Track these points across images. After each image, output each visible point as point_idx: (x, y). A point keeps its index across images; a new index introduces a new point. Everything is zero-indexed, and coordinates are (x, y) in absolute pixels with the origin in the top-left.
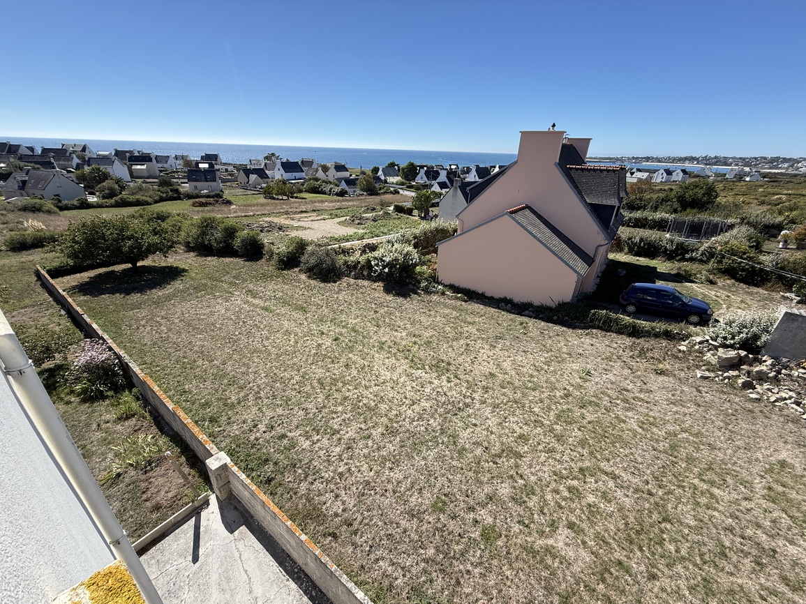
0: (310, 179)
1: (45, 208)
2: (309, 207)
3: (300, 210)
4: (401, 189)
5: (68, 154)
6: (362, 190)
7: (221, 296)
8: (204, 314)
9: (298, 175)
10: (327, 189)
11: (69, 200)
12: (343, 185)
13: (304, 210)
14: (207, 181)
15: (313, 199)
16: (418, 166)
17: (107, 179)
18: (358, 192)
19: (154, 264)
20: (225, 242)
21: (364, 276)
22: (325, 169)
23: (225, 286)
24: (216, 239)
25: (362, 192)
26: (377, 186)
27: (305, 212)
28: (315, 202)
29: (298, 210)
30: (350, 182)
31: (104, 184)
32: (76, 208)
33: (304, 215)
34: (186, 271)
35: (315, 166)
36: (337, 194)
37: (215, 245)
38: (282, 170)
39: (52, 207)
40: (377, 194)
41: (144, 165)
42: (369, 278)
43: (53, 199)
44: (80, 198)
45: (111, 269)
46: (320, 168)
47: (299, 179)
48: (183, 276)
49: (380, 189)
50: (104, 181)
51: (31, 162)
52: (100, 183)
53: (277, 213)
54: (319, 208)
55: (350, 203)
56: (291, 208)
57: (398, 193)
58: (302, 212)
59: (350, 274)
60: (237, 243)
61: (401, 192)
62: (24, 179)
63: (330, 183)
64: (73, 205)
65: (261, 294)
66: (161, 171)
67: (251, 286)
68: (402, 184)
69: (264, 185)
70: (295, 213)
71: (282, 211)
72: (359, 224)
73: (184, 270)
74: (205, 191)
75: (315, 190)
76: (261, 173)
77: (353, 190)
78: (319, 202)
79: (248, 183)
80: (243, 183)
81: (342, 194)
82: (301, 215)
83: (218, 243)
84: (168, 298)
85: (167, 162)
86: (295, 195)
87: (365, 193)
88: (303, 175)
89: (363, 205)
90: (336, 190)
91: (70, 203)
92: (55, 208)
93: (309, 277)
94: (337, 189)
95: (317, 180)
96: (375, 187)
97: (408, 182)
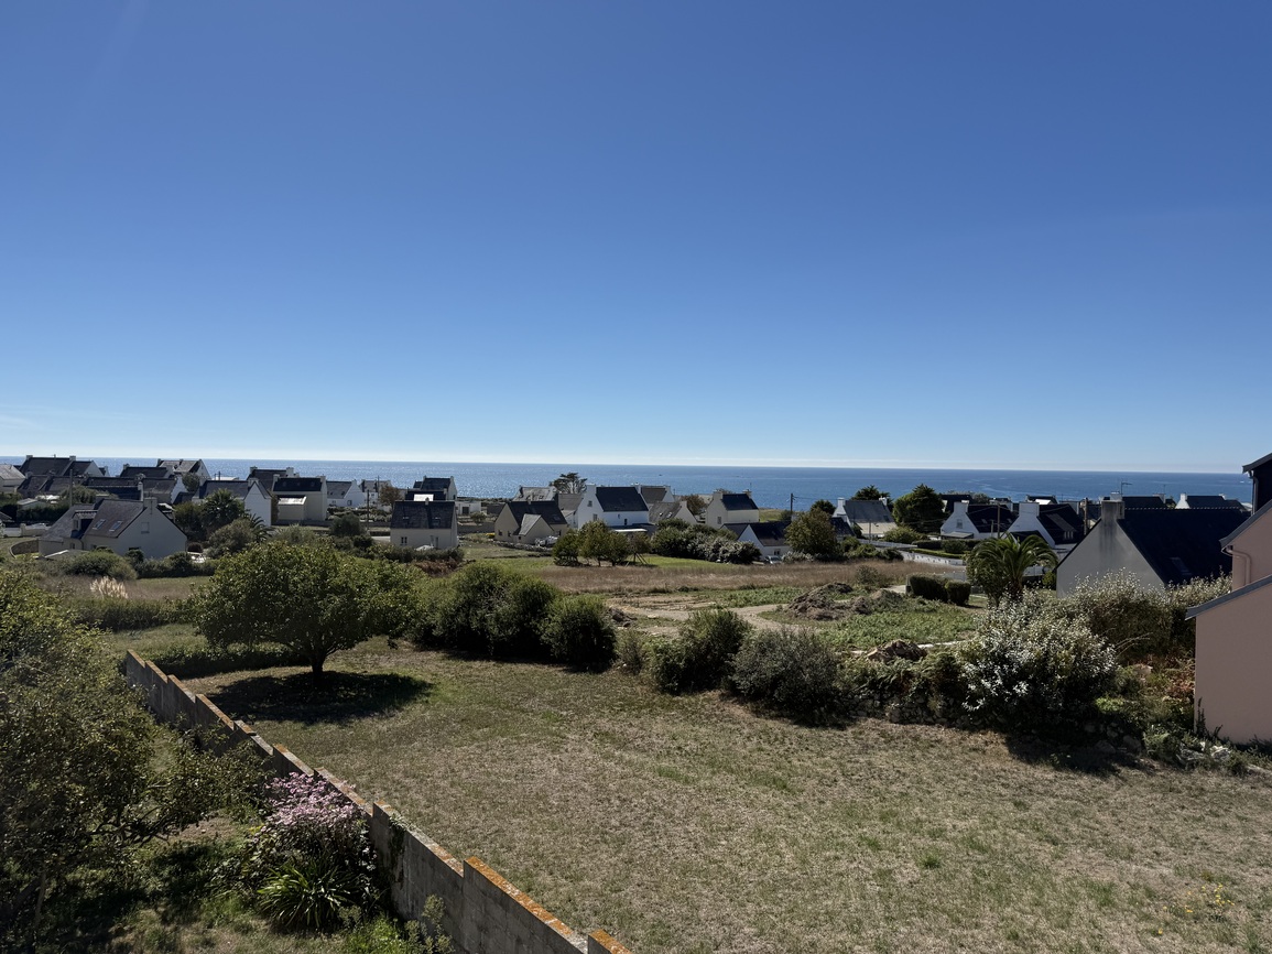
0: (663, 525)
1: (115, 569)
2: (672, 582)
3: (652, 587)
4: (906, 550)
5: (167, 476)
6: (797, 549)
7: (539, 740)
8: (508, 776)
9: (632, 516)
10: (708, 545)
11: (156, 557)
12: (749, 537)
13: (662, 586)
14: (431, 527)
15: (678, 568)
16: (945, 497)
17: (237, 517)
18: (788, 552)
19: (351, 670)
20: (520, 624)
21: (931, 713)
22: (695, 505)
23: (538, 721)
24: (497, 619)
25: (801, 555)
26: (839, 539)
27: (663, 592)
28: (682, 572)
29: (646, 587)
30: (767, 531)
31: (229, 527)
32: (166, 573)
33: (661, 598)
34: (430, 686)
35: (667, 498)
36: (734, 559)
37: (496, 631)
38: (597, 507)
39: (128, 567)
40: (841, 560)
41: (302, 497)
42: (952, 718)
43: (129, 555)
44: (178, 553)
45: (262, 673)
46: (684, 504)
47: (635, 526)
48: (428, 695)
49: (847, 548)
50: (229, 522)
51: (104, 490)
52: (221, 525)
53: (595, 592)
54: (695, 585)
55: (774, 577)
56: (626, 582)
57: (900, 558)
58: (656, 592)
59: (881, 707)
60: (550, 628)
61: (906, 556)
62: (88, 516)
63: (714, 531)
64: (162, 567)
65: (639, 742)
66: (331, 511)
67: (604, 724)
68: (905, 539)
69: (553, 539)
70: (639, 594)
71: (607, 587)
72: (820, 617)
73: (423, 685)
74: (427, 547)
75: (676, 549)
76: (550, 511)
77: (773, 549)
78: (693, 572)
79: (517, 532)
80: (505, 534)
81: (746, 557)
82: (656, 599)
83: (503, 626)
84: (404, 737)
85: (343, 494)
86: (630, 558)
87: (808, 556)
88: (644, 516)
89: (812, 581)
90: (732, 549)
91: (157, 563)
92: (133, 571)
93: (757, 713)
94: (732, 547)
95: (680, 525)
96: (834, 543)
97: (921, 536)
